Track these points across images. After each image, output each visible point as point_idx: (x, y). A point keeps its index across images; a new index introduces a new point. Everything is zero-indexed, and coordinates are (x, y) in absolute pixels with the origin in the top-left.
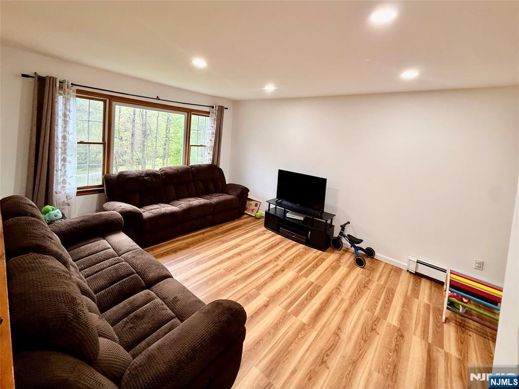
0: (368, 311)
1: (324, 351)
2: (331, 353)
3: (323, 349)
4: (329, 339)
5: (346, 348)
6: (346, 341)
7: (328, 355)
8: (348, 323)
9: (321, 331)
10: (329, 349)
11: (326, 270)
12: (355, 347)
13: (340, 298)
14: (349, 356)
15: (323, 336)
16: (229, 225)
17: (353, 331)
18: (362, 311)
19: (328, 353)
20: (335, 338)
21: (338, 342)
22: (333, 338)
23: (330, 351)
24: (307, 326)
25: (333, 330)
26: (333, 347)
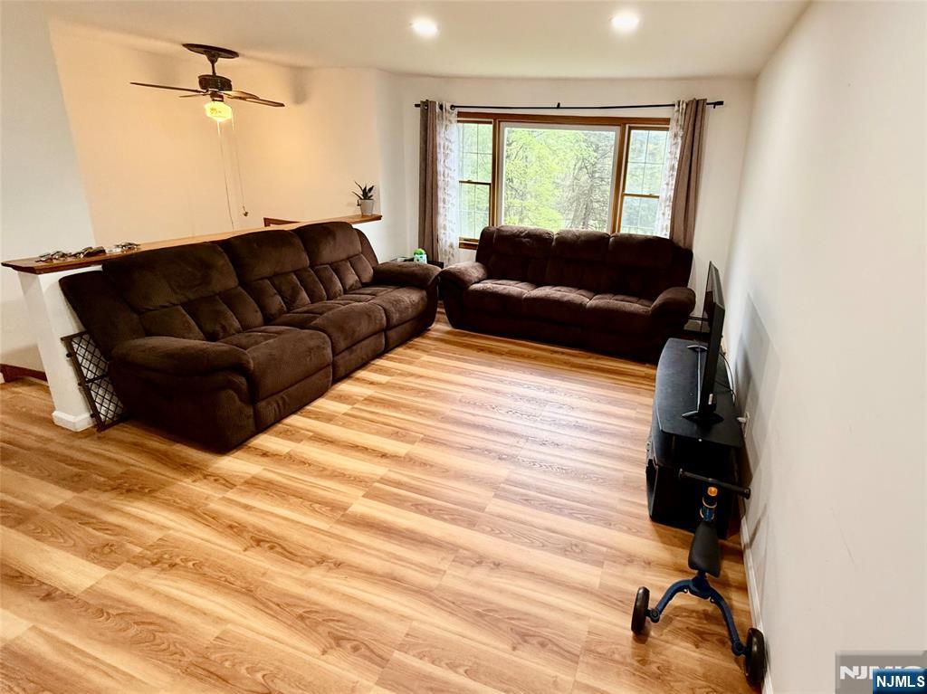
0: (407, 634)
1: (282, 543)
2: (278, 553)
3: (286, 540)
4: (308, 549)
5: (284, 578)
6: (304, 577)
7: (272, 548)
8: (355, 583)
9: (331, 535)
10: (283, 548)
11: (553, 532)
12: (286, 595)
13: (444, 566)
14: (266, 583)
15: (317, 539)
16: (611, 363)
17: (331, 592)
18: (402, 618)
19: (279, 549)
20: (311, 558)
21: (302, 563)
22: (310, 553)
23: (280, 550)
24: (342, 513)
25: (330, 554)
26: (287, 554)
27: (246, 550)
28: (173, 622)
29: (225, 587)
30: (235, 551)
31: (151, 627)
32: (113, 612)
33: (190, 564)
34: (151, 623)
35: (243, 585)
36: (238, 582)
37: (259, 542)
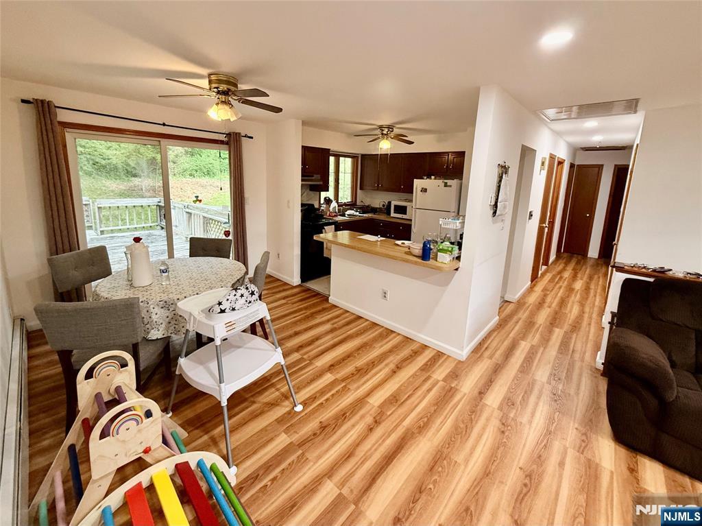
27: (521, 468)
28: (467, 439)
29: (490, 461)
30: (519, 462)
31: (464, 432)
32: (473, 417)
33: (505, 440)
34: (466, 431)
35: (492, 471)
36: (493, 467)
37: (529, 476)
